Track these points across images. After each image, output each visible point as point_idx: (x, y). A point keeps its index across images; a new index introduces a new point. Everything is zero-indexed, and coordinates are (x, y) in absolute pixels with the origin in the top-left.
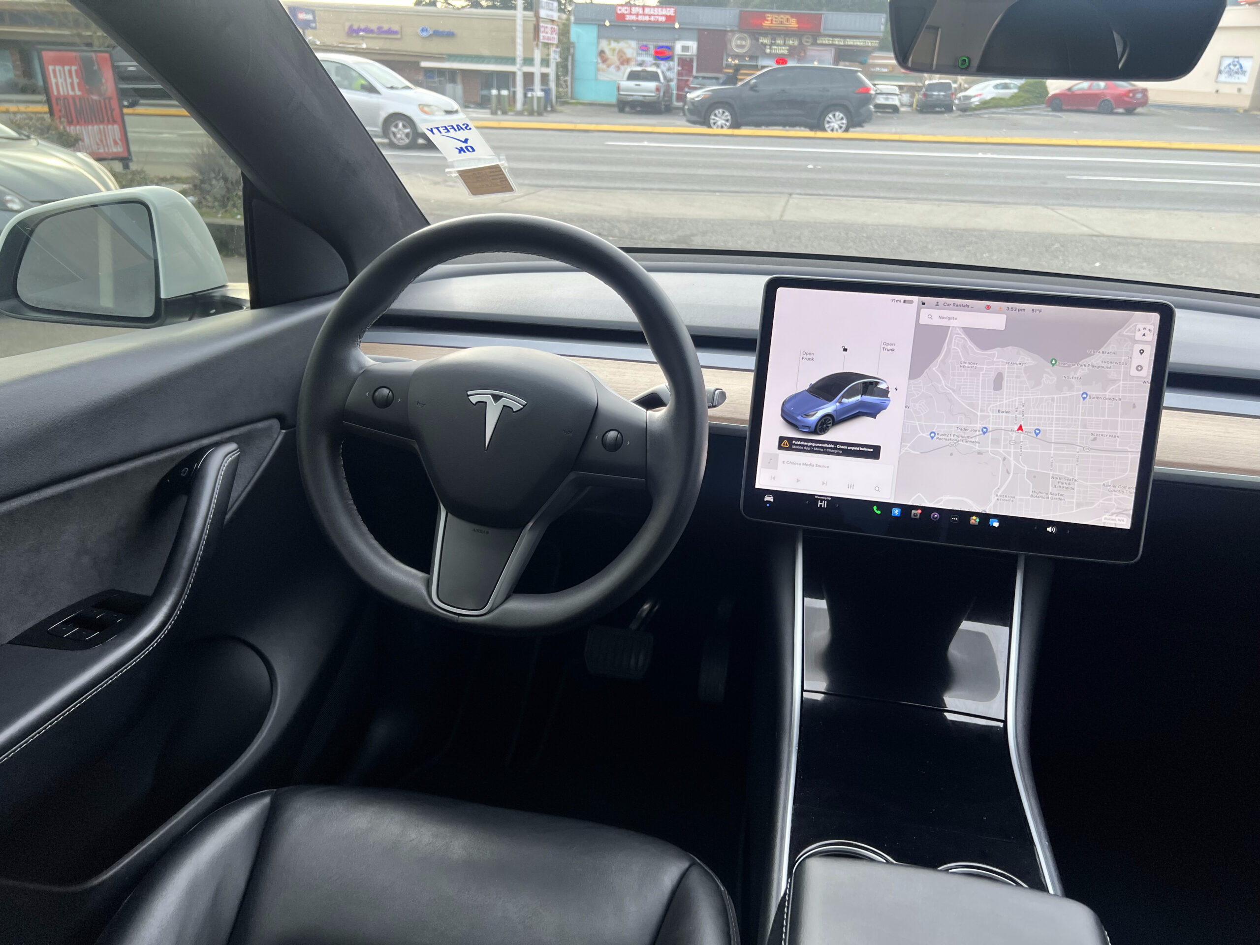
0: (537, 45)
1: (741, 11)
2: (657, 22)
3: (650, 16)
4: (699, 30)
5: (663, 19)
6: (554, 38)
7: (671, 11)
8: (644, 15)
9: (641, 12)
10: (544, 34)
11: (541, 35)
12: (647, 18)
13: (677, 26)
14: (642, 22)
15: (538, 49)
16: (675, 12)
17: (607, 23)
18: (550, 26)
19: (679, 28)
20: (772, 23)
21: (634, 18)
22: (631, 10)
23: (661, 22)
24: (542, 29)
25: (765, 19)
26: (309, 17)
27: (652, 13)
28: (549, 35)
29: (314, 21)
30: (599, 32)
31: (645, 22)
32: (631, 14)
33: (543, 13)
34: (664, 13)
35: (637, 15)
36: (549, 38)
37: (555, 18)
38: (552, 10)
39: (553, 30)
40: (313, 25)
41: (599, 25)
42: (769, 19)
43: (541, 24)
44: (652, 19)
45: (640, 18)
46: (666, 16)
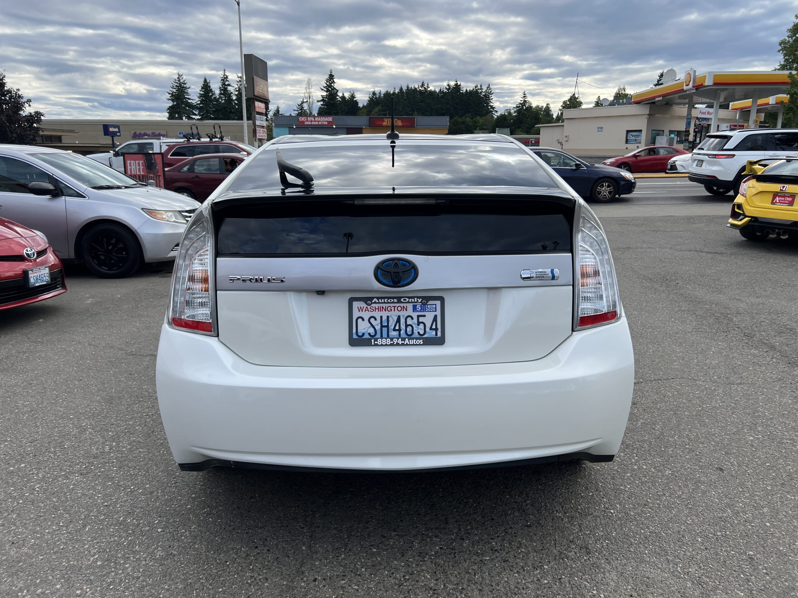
0: (255, 140)
1: (370, 118)
2: (323, 125)
3: (318, 122)
4: (347, 128)
5: (326, 123)
6: (265, 136)
7: (330, 119)
8: (315, 121)
9: (313, 120)
10: (259, 134)
11: (257, 134)
12: (317, 123)
13: (334, 127)
14: (314, 125)
15: (256, 142)
16: (333, 119)
17: (294, 127)
18: (262, 129)
19: (336, 128)
20: (387, 123)
21: (310, 123)
22: (307, 119)
23: (325, 125)
24: (257, 131)
25: (384, 121)
26: (116, 130)
27: (319, 120)
28: (262, 134)
29: (119, 132)
30: (289, 131)
31: (316, 125)
32: (307, 121)
33: (258, 123)
34: (326, 120)
35: (311, 121)
36: (261, 136)
37: (265, 125)
38: (263, 121)
39: (264, 132)
40: (118, 134)
41: (289, 127)
42: (386, 121)
43: (257, 129)
44: (320, 123)
45: (313, 123)
46: (328, 121)
